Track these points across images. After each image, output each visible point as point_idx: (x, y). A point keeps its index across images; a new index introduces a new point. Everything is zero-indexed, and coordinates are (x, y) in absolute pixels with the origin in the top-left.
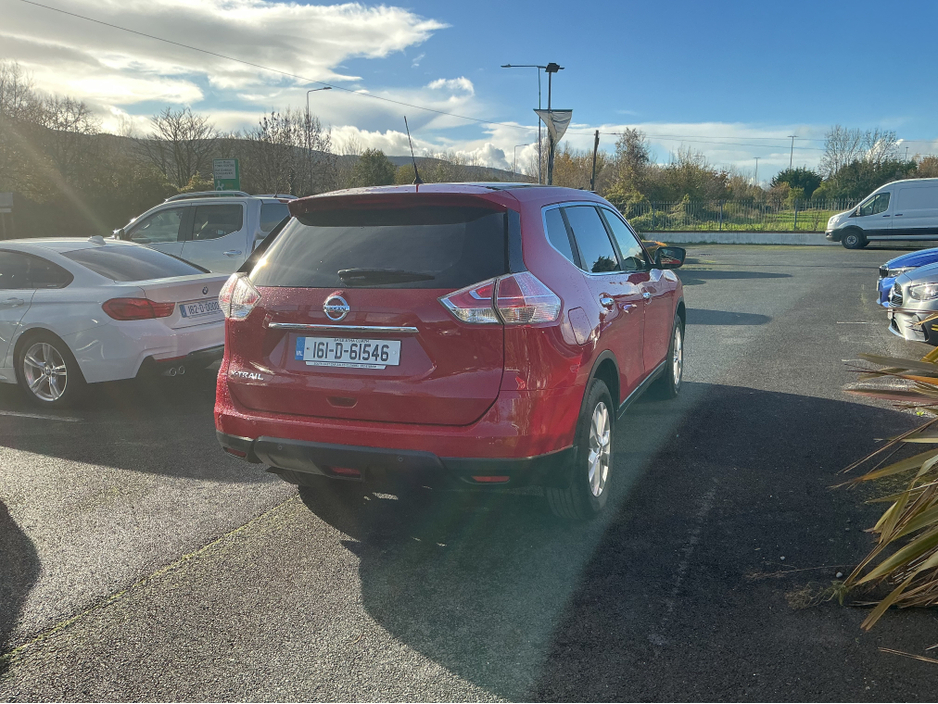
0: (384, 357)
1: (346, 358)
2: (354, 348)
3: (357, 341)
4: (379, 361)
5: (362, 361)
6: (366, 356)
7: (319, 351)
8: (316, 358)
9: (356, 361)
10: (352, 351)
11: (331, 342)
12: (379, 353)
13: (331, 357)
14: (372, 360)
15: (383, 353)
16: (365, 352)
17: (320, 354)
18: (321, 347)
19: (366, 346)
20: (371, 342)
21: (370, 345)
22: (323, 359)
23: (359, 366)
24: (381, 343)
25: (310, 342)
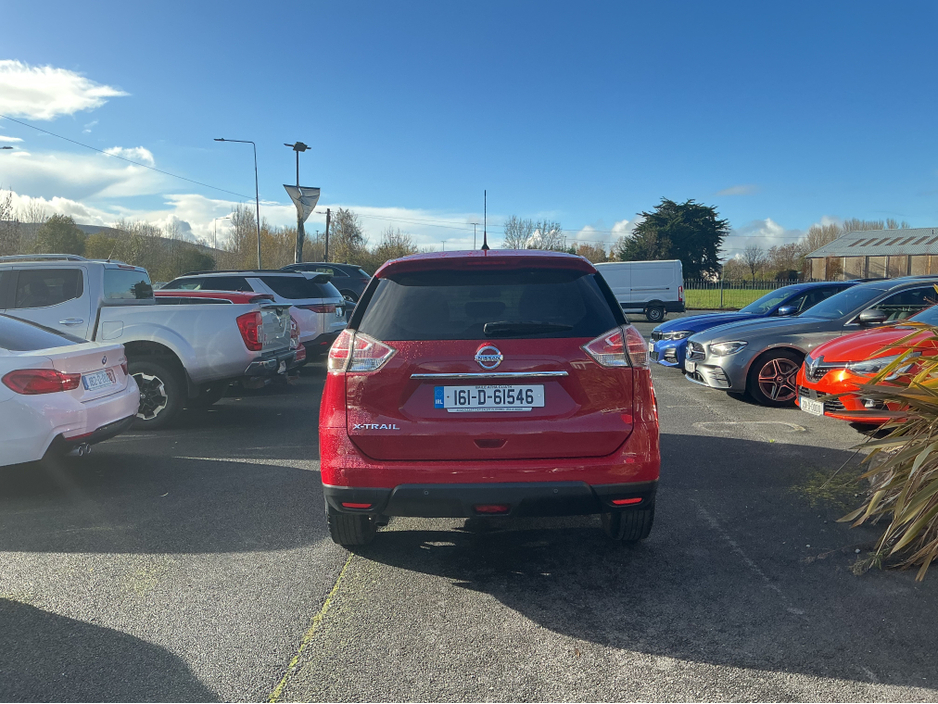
0: (530, 399)
1: (490, 403)
2: (497, 394)
3: (501, 388)
4: (525, 403)
5: (507, 405)
6: (511, 400)
7: (459, 398)
8: (458, 405)
9: (502, 404)
10: (496, 397)
11: (473, 390)
12: (524, 396)
13: (474, 403)
14: (517, 403)
15: (527, 396)
16: (508, 397)
17: (462, 401)
18: (462, 394)
19: (509, 391)
20: (513, 387)
21: (513, 391)
22: (466, 405)
23: (505, 410)
24: (524, 388)
25: (449, 391)
